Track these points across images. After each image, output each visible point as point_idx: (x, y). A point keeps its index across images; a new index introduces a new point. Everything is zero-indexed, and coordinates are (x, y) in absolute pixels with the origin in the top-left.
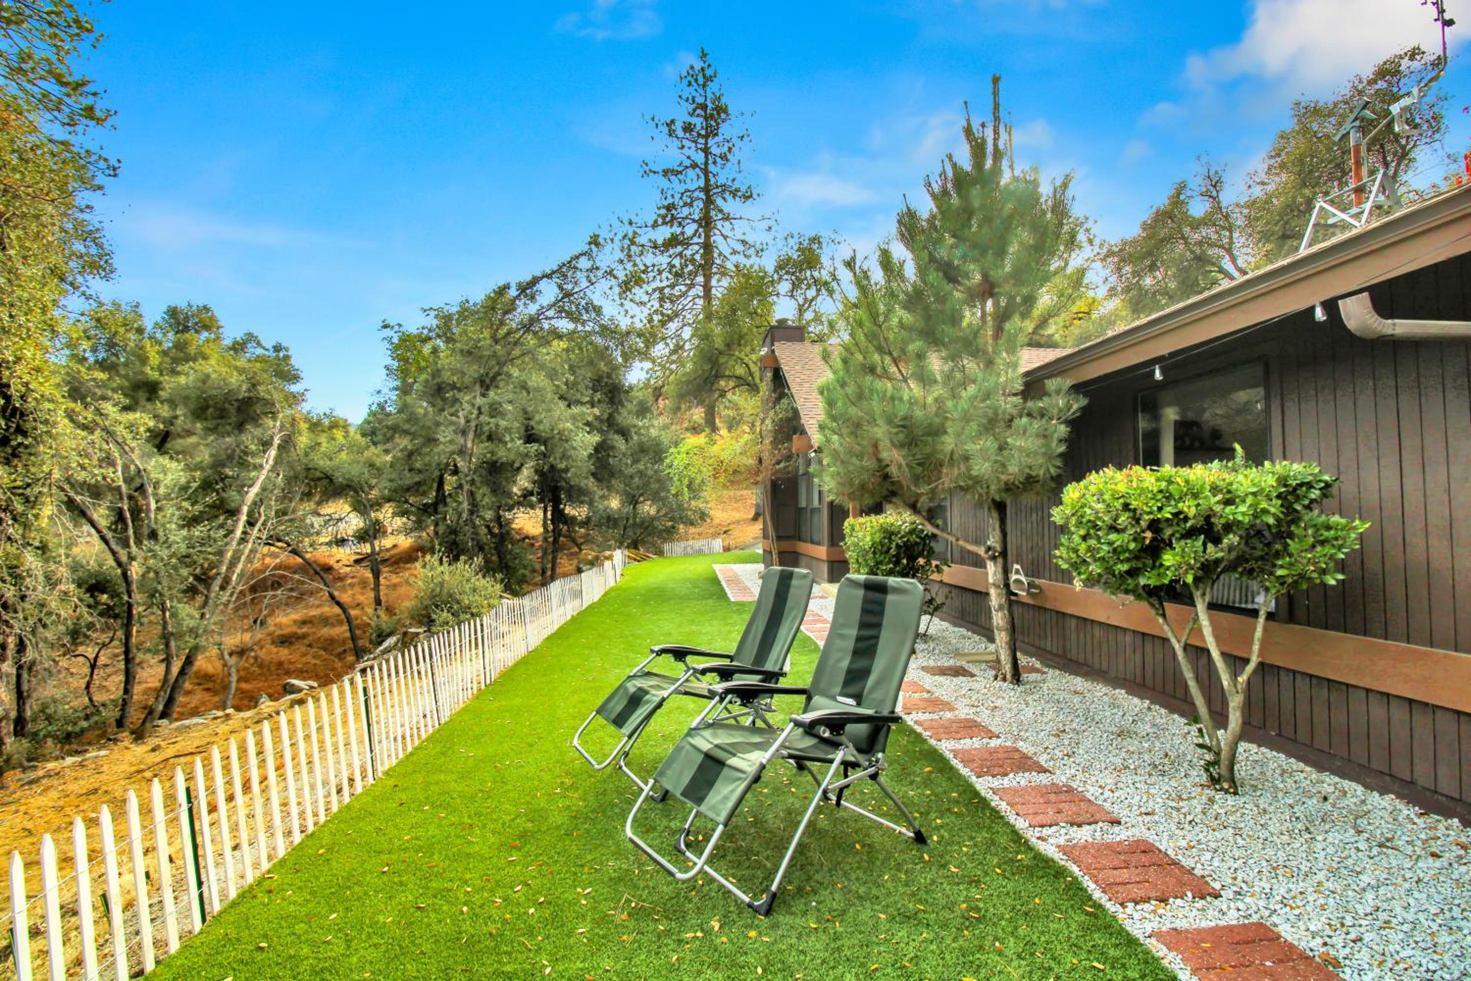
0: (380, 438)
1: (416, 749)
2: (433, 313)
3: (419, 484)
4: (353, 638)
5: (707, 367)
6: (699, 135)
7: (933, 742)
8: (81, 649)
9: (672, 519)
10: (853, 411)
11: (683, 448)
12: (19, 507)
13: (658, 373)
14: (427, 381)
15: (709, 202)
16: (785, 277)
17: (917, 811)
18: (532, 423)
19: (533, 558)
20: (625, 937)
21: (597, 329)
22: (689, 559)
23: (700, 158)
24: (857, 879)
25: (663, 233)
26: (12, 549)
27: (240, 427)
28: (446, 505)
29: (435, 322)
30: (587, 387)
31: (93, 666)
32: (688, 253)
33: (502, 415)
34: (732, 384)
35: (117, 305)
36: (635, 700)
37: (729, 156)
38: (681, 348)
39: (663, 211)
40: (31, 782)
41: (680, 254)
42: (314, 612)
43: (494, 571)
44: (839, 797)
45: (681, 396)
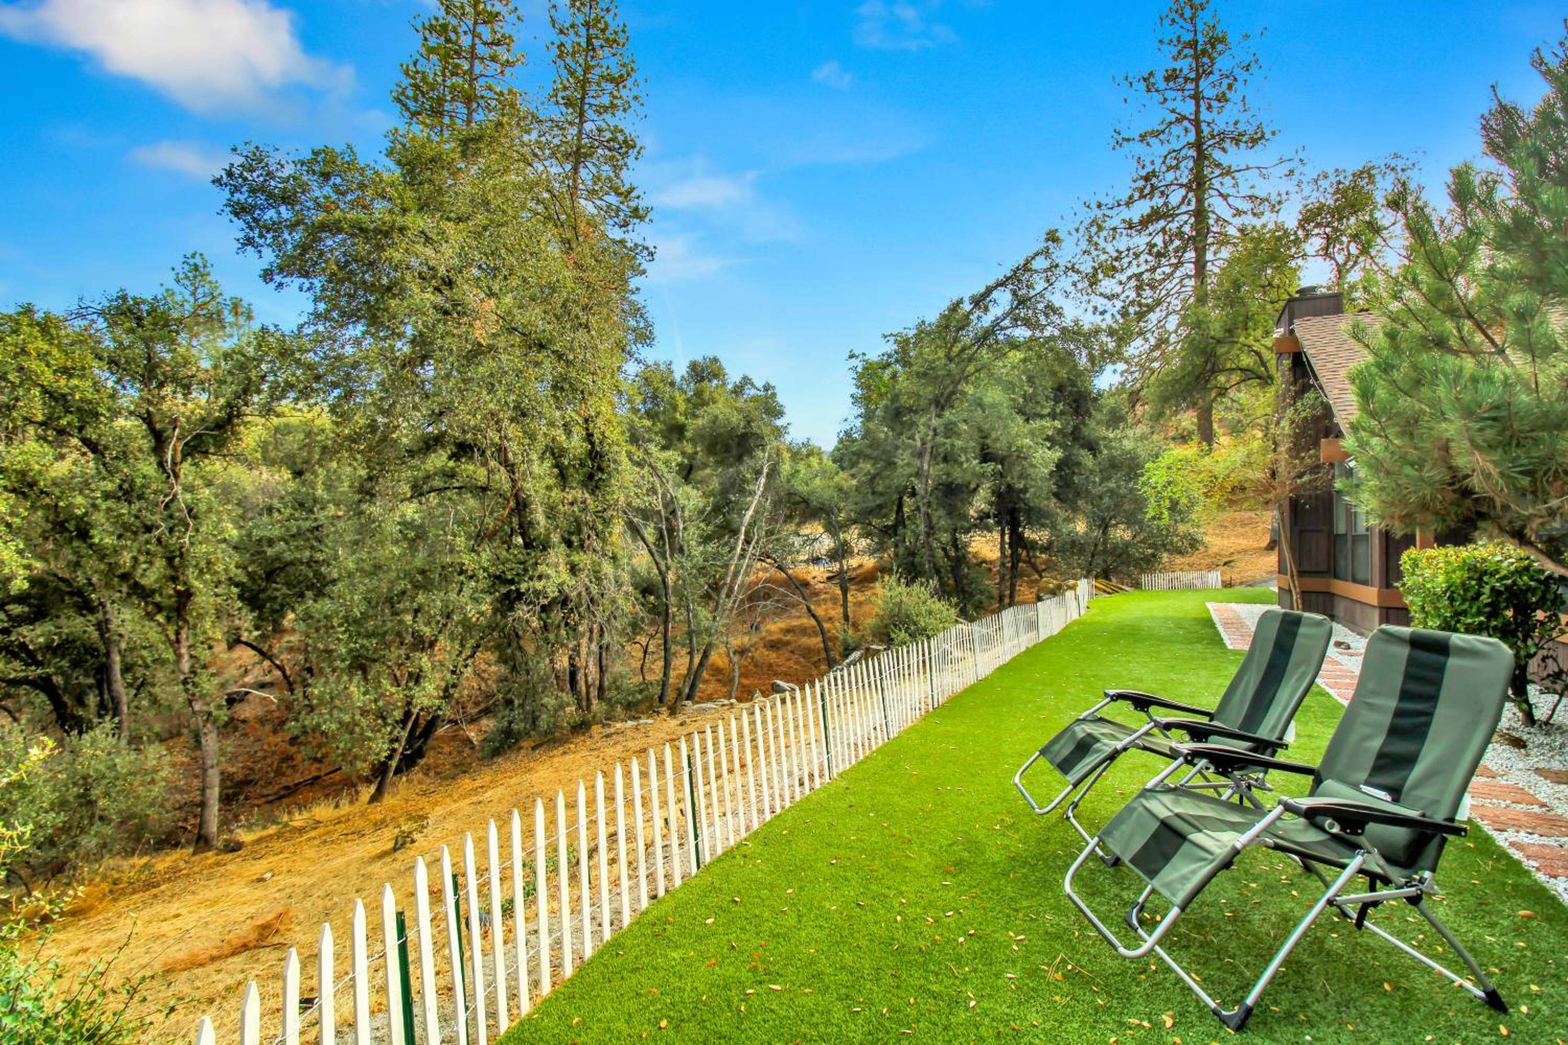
0: (846, 464)
1: (867, 758)
2: (892, 339)
3: (880, 507)
4: (826, 649)
5: (1199, 361)
6: (1186, 79)
7: (1541, 877)
8: (638, 638)
9: (1153, 546)
10: (1404, 402)
11: (1165, 460)
12: (600, 527)
13: (1136, 375)
14: (886, 407)
15: (1201, 157)
16: (1316, 231)
17: (1496, 966)
18: (988, 441)
19: (990, 583)
20: (1057, 998)
21: (1056, 333)
22: (1173, 594)
23: (1188, 108)
24: (1380, 1027)
25: (1142, 208)
26: (595, 558)
27: (739, 459)
28: (905, 527)
29: (895, 347)
30: (1047, 398)
31: (645, 652)
32: (1173, 226)
33: (958, 435)
34: (1235, 378)
35: (656, 364)
36: (1084, 747)
37: (1228, 95)
38: (1166, 341)
39: (1141, 183)
40: (608, 736)
41: (1163, 230)
42: (795, 623)
43: (950, 595)
44: (1362, 914)
45: (1165, 399)
